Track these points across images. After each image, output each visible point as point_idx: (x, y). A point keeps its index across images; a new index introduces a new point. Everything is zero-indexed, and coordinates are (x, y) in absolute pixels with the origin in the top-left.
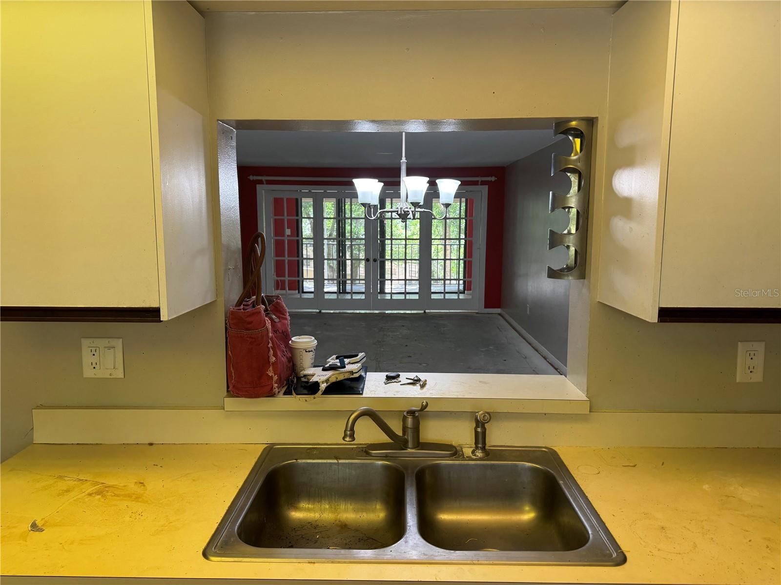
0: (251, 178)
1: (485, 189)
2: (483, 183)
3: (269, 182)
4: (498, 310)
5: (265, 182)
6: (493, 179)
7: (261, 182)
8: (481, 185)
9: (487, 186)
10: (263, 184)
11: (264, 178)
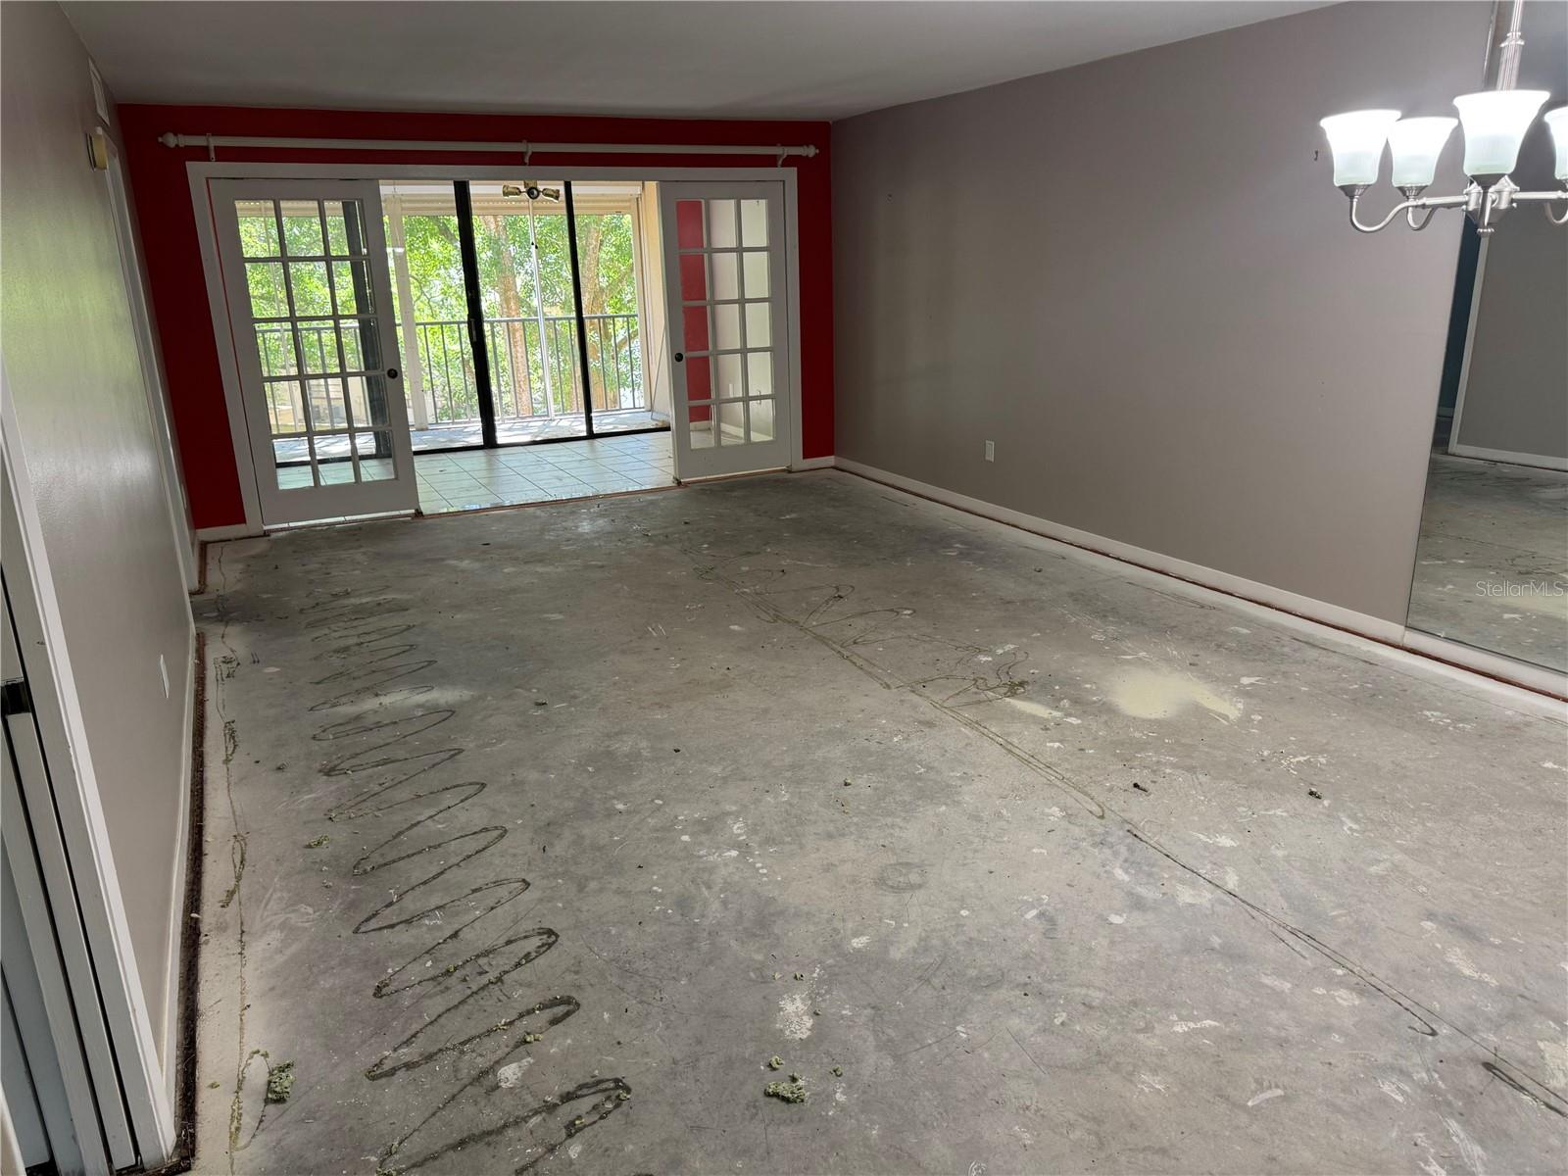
0: (171, 140)
1: (791, 174)
2: (789, 161)
3: (225, 155)
4: (830, 460)
5: (213, 155)
6: (810, 151)
7: (201, 154)
8: (783, 166)
9: (796, 169)
10: (208, 159)
11: (215, 142)
